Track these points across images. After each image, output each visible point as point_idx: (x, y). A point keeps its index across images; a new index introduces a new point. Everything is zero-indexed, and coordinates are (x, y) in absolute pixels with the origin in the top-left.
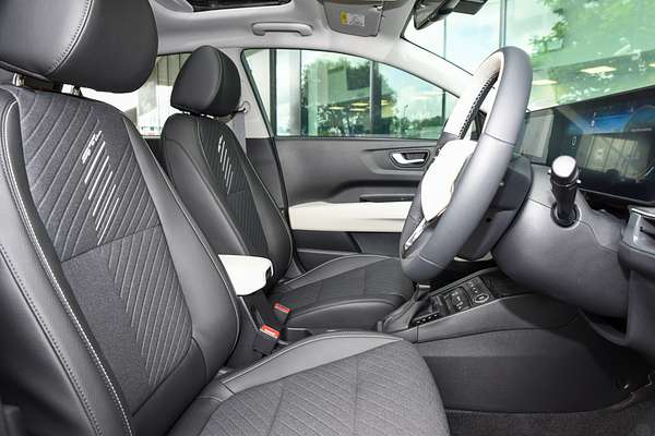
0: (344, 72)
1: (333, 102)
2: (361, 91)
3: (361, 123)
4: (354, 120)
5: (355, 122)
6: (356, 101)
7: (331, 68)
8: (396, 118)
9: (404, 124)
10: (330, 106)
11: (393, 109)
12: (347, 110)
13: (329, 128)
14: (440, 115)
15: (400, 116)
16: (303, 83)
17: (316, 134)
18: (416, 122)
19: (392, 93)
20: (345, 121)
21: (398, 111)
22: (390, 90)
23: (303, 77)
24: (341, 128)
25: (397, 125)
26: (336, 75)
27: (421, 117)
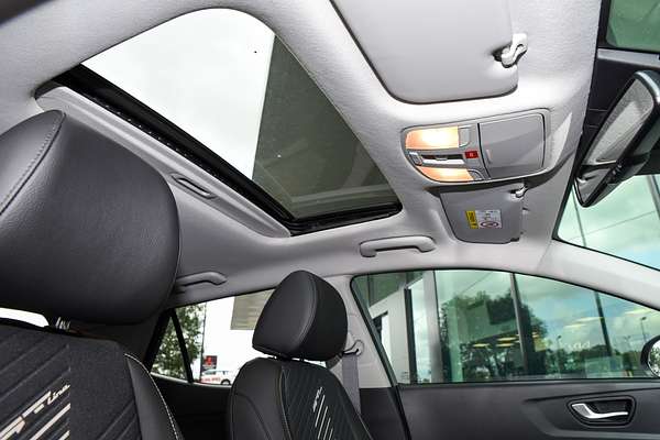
0: (484, 306)
1: (476, 339)
2: (505, 324)
3: (511, 360)
4: (502, 357)
5: (503, 360)
6: (502, 336)
7: (470, 303)
8: (549, 350)
9: (561, 356)
10: (474, 343)
11: (545, 339)
12: (492, 346)
13: (475, 367)
14: (603, 343)
15: (554, 348)
16: (442, 321)
17: (461, 380)
18: (574, 354)
19: (541, 323)
20: (492, 359)
21: (550, 342)
22: (537, 320)
23: (441, 315)
24: (489, 367)
25: (552, 358)
26: (476, 311)
27: (579, 347)
